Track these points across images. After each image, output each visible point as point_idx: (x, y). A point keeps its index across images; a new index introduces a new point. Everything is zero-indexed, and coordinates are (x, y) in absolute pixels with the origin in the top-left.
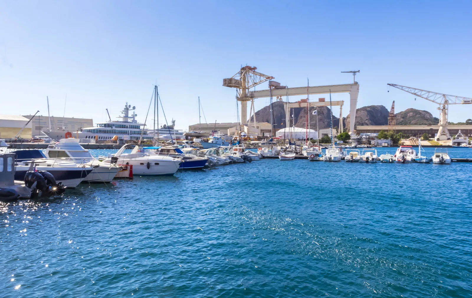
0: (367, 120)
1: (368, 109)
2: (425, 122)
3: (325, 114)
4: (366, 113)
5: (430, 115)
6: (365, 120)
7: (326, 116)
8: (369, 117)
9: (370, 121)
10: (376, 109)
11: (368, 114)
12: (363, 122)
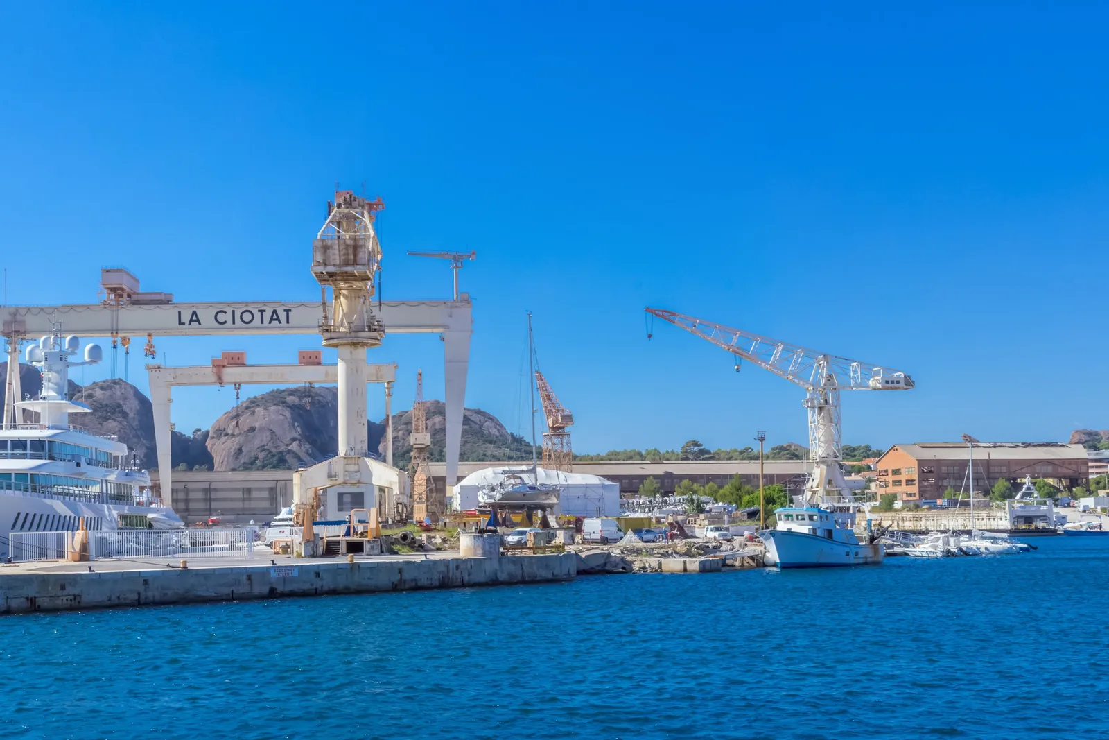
0: (294, 439)
1: (291, 399)
2: (491, 449)
3: (131, 415)
4: (287, 413)
5: (499, 425)
6: (287, 439)
7: (135, 424)
8: (299, 430)
9: (308, 446)
10: (319, 401)
11: (294, 420)
12: (282, 448)
